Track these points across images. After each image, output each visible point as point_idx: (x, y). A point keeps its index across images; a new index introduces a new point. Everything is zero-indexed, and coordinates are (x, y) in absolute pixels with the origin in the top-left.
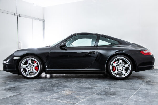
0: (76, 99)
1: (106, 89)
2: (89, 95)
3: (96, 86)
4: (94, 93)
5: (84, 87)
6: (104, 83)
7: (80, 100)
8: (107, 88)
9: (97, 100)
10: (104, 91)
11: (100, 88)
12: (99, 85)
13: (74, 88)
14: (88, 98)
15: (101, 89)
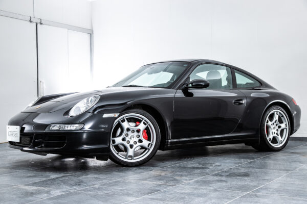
0: (175, 180)
1: (231, 169)
2: (198, 176)
3: (212, 165)
4: (207, 174)
5: (189, 166)
6: (227, 161)
7: (182, 182)
8: (233, 167)
9: (213, 181)
10: (227, 172)
11: (219, 168)
12: (217, 164)
13: (169, 168)
14: (196, 179)
15: (221, 170)
